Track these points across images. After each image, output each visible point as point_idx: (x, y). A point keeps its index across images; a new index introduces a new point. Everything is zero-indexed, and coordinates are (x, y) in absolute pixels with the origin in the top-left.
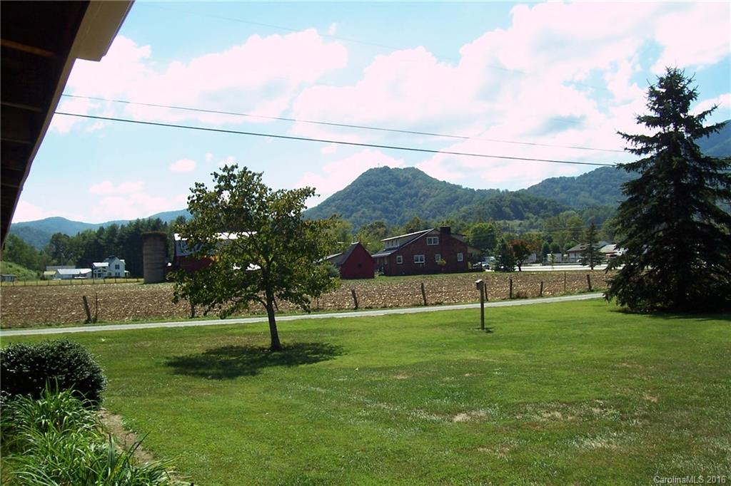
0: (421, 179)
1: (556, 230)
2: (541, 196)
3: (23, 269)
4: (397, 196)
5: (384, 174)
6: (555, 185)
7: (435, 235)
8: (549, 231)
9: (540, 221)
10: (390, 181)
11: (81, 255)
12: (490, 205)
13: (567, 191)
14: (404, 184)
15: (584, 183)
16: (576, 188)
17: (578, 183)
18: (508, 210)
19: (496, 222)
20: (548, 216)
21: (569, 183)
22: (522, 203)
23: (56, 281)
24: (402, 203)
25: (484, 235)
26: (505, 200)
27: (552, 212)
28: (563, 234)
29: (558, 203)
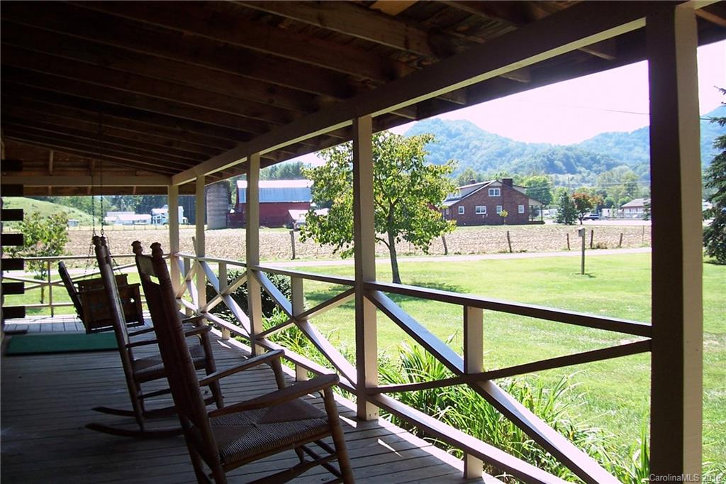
0: (472, 131)
1: (610, 185)
2: (593, 151)
3: (85, 214)
4: (448, 148)
5: (436, 125)
6: (609, 140)
7: (497, 187)
8: (603, 186)
9: (593, 175)
10: (442, 133)
11: (139, 201)
12: (541, 158)
13: (621, 146)
14: (455, 136)
15: (638, 138)
16: (629, 143)
17: (633, 138)
18: (560, 164)
19: (549, 176)
20: (600, 171)
21: (622, 138)
22: (574, 156)
23: (118, 226)
24: (453, 155)
25: (539, 188)
26: (557, 154)
27: (604, 166)
28: (618, 190)
29: (611, 158)
